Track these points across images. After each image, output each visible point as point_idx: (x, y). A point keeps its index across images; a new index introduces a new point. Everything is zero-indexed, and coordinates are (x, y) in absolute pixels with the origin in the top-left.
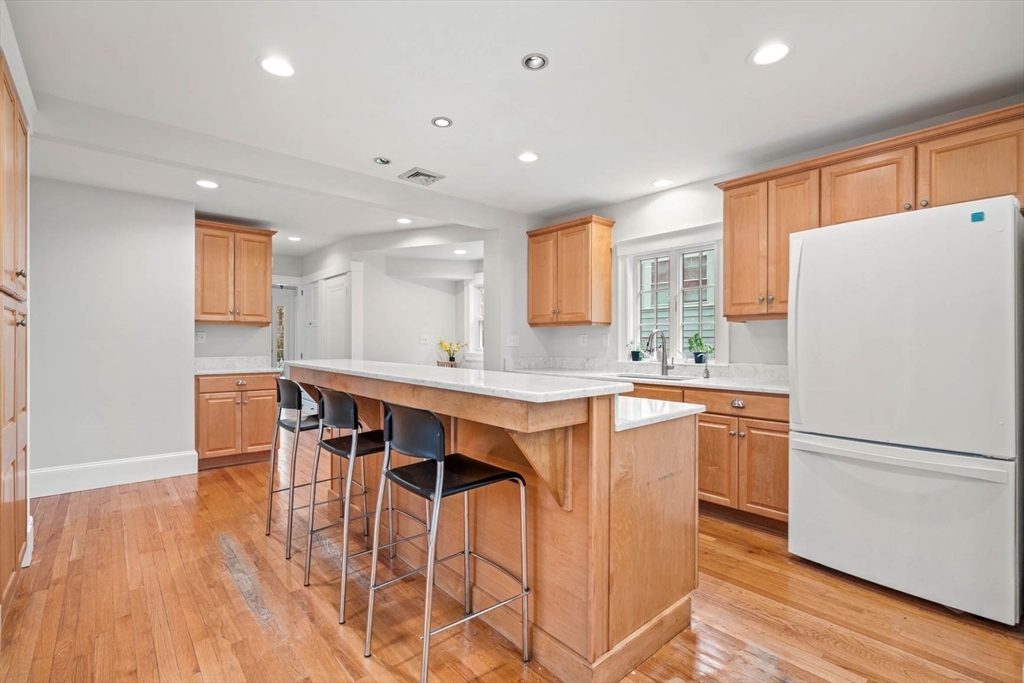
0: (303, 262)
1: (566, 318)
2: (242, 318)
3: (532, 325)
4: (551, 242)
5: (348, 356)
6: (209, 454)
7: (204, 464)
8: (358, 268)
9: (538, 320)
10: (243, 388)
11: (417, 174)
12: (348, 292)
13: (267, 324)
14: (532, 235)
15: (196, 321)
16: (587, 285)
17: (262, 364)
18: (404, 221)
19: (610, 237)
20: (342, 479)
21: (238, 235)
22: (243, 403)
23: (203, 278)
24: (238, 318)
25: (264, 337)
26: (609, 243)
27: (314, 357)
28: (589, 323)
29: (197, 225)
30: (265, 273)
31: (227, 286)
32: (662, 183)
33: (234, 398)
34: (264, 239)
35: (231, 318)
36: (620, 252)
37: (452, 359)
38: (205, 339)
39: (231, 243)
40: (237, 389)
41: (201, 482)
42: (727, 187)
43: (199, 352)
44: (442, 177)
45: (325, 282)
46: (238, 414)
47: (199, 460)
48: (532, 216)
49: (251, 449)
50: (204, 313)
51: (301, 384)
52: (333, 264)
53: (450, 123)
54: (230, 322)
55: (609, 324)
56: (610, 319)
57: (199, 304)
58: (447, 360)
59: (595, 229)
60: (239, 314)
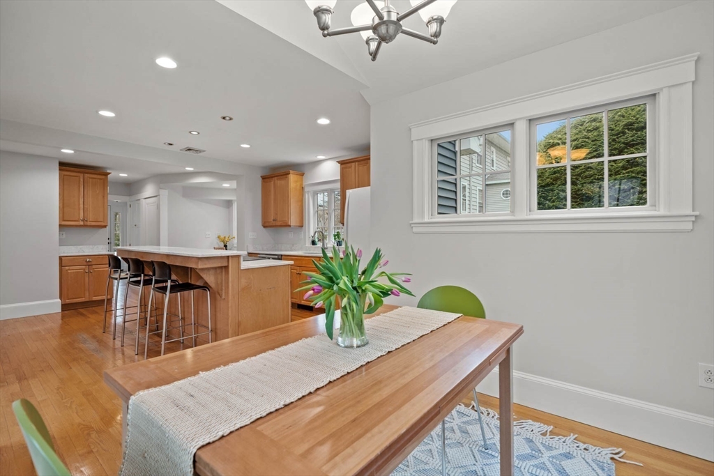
0: (131, 188)
1: (279, 223)
2: (89, 223)
3: (264, 227)
4: (272, 183)
5: (158, 244)
6: (68, 301)
7: (65, 307)
8: (164, 193)
9: (267, 224)
10: (90, 264)
11: (190, 150)
12: (158, 207)
13: (105, 226)
14: (264, 178)
15: (60, 225)
16: (288, 206)
17: (103, 250)
18: (189, 169)
19: (302, 181)
20: (146, 305)
21: (86, 175)
22: (89, 272)
23: (63, 200)
24: (86, 223)
25: (104, 233)
26: (302, 184)
27: (138, 245)
28: (290, 226)
29: (60, 170)
30: (104, 197)
31: (79, 205)
32: (321, 157)
33: (84, 269)
34: (103, 177)
35: (82, 223)
36: (306, 189)
37: (226, 246)
38: (64, 235)
39: (82, 180)
40: (85, 264)
41: (63, 317)
42: (342, 163)
43: (62, 243)
44: (204, 151)
45: (144, 200)
46: (87, 279)
47: (62, 305)
48: (264, 168)
49: (95, 298)
50: (64, 221)
51: (122, 258)
52: (149, 190)
53: (199, 133)
54: (81, 226)
55: (302, 226)
56: (303, 223)
57: (61, 215)
58: (223, 246)
59: (292, 178)
60: (87, 221)
